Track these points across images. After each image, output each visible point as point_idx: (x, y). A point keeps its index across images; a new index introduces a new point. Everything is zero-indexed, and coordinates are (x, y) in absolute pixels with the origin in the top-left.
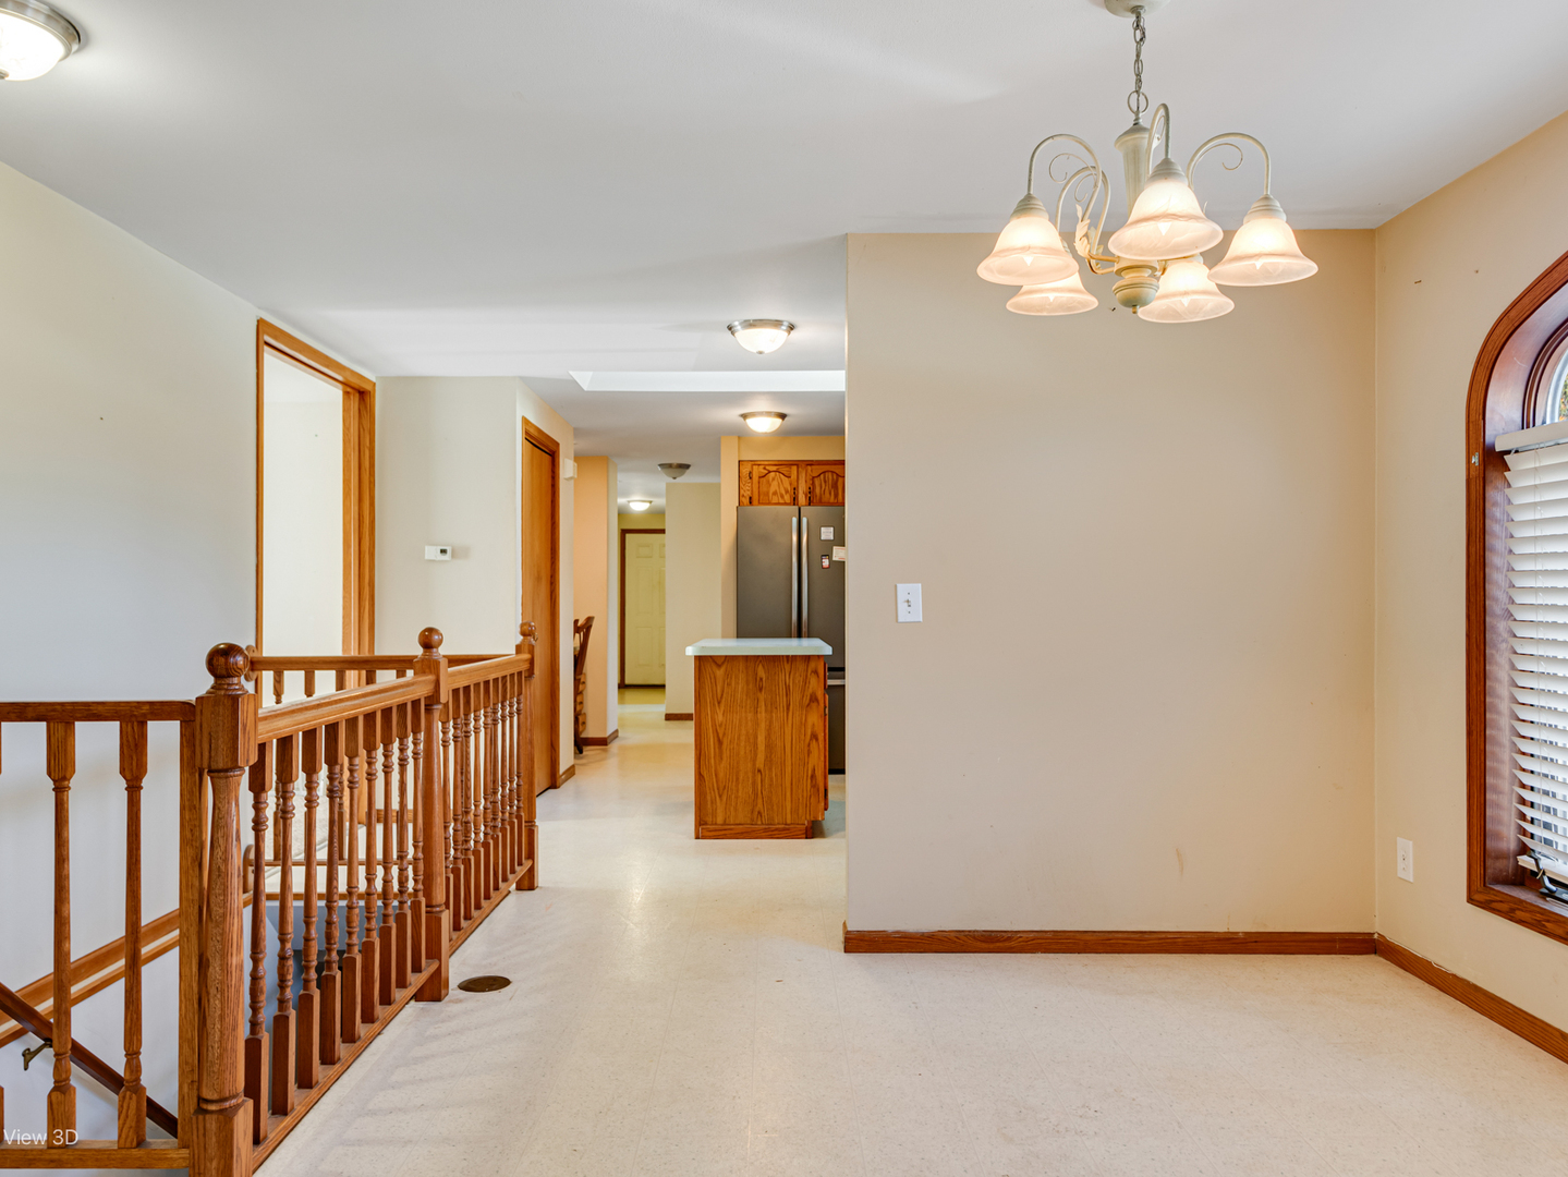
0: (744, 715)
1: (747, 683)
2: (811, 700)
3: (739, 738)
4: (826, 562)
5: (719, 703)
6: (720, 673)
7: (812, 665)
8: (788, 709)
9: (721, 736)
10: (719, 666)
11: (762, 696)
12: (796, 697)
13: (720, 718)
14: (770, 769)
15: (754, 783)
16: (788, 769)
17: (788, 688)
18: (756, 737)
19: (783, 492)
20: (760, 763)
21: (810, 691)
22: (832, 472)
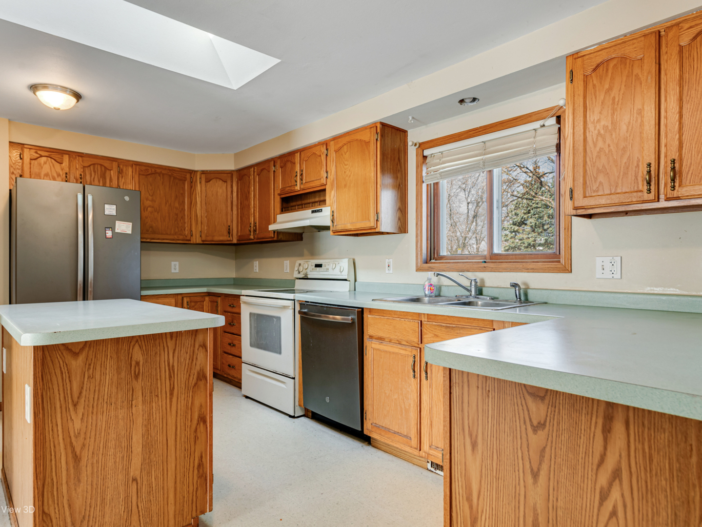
0: (113, 413)
1: (119, 370)
2: (199, 379)
3: (105, 447)
4: (109, 234)
5: (75, 405)
6: (77, 364)
7: (200, 338)
8: (172, 394)
9: (78, 450)
10: (76, 355)
11: (138, 385)
12: (181, 378)
13: (78, 424)
14: (149, 473)
15: (127, 497)
16: (171, 466)
17: (171, 369)
18: (130, 438)
19: (55, 175)
20: (135, 471)
21: (198, 368)
22: (101, 165)
